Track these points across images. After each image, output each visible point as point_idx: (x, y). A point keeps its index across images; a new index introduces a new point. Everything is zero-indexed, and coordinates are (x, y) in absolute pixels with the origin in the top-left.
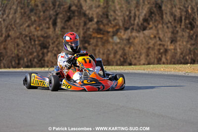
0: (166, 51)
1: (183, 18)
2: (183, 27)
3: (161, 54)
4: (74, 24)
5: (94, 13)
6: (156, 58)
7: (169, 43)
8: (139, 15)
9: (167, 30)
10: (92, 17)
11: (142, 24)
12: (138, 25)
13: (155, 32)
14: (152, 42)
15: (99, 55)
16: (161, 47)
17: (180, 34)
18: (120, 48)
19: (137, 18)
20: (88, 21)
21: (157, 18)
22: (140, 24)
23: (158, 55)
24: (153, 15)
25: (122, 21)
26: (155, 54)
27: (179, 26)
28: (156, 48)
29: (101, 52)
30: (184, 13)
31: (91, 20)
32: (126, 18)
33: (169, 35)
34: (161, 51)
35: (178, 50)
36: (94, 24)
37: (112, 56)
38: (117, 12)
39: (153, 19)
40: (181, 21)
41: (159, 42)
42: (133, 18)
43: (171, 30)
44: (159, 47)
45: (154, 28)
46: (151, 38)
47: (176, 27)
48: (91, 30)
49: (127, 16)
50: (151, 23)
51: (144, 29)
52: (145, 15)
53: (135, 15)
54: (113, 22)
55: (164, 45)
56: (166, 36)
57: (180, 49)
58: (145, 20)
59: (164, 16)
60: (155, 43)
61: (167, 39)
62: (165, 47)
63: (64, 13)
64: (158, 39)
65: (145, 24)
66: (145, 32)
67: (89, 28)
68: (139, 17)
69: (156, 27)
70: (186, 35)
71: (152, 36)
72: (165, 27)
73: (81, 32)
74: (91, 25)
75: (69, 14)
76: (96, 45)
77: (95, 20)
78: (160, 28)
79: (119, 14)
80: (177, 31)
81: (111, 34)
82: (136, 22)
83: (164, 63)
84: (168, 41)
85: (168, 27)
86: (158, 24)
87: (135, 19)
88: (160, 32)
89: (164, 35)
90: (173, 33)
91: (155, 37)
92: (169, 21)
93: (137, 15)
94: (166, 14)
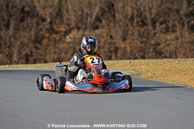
0: (117, 49)
1: (135, 16)
2: (134, 24)
3: (111, 51)
4: (27, 24)
5: (47, 14)
6: (107, 56)
7: (121, 42)
8: (91, 14)
9: (118, 29)
10: (45, 18)
11: (94, 23)
12: (91, 23)
13: (107, 31)
14: (103, 40)
15: (50, 54)
16: (112, 45)
17: (130, 32)
18: (71, 47)
19: (89, 18)
20: (41, 21)
21: (109, 16)
22: (92, 22)
23: (108, 53)
25: (75, 21)
26: (105, 52)
27: (129, 24)
28: (106, 46)
29: (52, 51)
30: (135, 12)
31: (44, 20)
32: (80, 18)
33: (121, 33)
34: (112, 49)
35: (128, 49)
36: (47, 24)
37: (63, 55)
38: (70, 12)
39: (106, 17)
40: (133, 21)
41: (109, 41)
42: (85, 18)
43: (122, 29)
44: (109, 46)
45: (106, 27)
46: (103, 37)
47: (127, 25)
48: (44, 30)
49: (80, 16)
50: (104, 22)
51: (97, 28)
52: (97, 14)
53: (87, 15)
54: (65, 22)
55: (114, 44)
56: (118, 34)
57: (131, 47)
58: (98, 19)
59: (117, 15)
60: (106, 41)
61: (118, 37)
62: (116, 45)
63: (18, 14)
64: (109, 37)
65: (98, 23)
66: (98, 31)
67: (42, 29)
68: (91, 16)
69: (108, 25)
70: (136, 32)
71: (105, 35)
72: (117, 25)
73: (33, 33)
74: (44, 25)
75: (22, 15)
76: (48, 45)
77: (49, 20)
78: (112, 26)
79: (72, 14)
80: (129, 29)
81: (63, 34)
82: (88, 21)
83: (114, 60)
84: (120, 40)
85: (120, 26)
86: (110, 22)
87: (87, 19)
88: (112, 30)
89: (116, 34)
90: (124, 31)
91: (107, 36)
92: (120, 20)
93: (90, 14)
94: (118, 12)
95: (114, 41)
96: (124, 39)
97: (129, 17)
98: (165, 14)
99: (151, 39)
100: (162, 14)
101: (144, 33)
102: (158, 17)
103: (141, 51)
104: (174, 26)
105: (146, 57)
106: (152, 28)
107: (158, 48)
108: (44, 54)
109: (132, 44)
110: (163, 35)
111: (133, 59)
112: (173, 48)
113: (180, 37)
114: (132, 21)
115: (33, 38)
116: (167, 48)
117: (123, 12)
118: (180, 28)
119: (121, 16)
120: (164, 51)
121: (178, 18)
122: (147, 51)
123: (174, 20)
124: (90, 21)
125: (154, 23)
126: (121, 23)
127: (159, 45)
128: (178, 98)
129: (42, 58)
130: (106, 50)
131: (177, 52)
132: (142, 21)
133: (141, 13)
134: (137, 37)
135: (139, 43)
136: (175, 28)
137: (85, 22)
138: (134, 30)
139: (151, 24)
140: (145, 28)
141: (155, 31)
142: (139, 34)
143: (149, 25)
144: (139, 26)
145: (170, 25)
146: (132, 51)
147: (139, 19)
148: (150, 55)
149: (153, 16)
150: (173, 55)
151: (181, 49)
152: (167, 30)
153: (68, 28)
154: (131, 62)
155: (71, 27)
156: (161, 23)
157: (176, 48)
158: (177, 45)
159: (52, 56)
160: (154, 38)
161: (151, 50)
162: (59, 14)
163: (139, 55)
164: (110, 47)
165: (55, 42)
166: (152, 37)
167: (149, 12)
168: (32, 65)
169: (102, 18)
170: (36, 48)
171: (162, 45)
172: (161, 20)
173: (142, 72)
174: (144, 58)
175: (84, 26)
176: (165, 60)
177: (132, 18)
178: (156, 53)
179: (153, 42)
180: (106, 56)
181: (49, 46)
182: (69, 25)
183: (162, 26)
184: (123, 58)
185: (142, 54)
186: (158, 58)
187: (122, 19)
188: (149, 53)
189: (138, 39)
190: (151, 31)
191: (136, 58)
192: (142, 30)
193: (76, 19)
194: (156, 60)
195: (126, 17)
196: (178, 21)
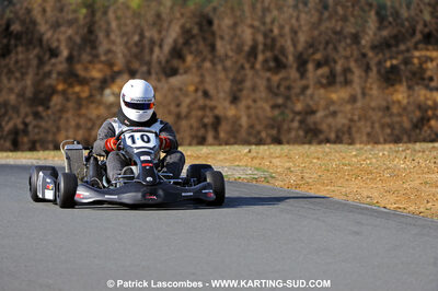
0: (218, 121)
1: (261, 47)
2: (258, 66)
3: (205, 126)
4: (16, 62)
5: (62, 39)
6: (196, 136)
7: (227, 104)
8: (162, 40)
9: (222, 75)
10: (58, 47)
11: (167, 62)
12: (160, 63)
13: (197, 79)
14: (187, 101)
15: (67, 130)
16: (208, 112)
17: (248, 84)
19: (157, 50)
20: (47, 57)
21: (202, 46)
22: (163, 59)
23: (198, 129)
24: (192, 41)
25: (124, 56)
26: (191, 127)
27: (247, 66)
28: (194, 113)
29: (73, 123)
30: (260, 38)
31: (54, 53)
32: (135, 50)
33: (227, 85)
34: (206, 120)
35: (244, 121)
36: (61, 63)
38: (113, 37)
39: (194, 48)
40: (256, 57)
41: (201, 102)
42: (147, 50)
43: (231, 75)
44: (200, 113)
45: (194, 70)
46: (186, 94)
47: (242, 67)
48: (54, 76)
49: (136, 44)
50: (189, 58)
51: (174, 72)
52: (175, 41)
53: (153, 42)
54: (103, 58)
55: (213, 108)
56: (220, 86)
57: (249, 117)
58: (177, 53)
59: (219, 44)
60: (193, 102)
61: (222, 95)
62: (217, 112)
64: (200, 94)
65: (176, 63)
66: (175, 81)
68: (161, 46)
69: (199, 67)
70: (262, 84)
71: (192, 88)
72: (219, 67)
73: (29, 81)
74: (54, 65)
75: (5, 41)
76: (63, 110)
77: (65, 53)
78: (208, 70)
79: (118, 40)
80: (246, 75)
81: (97, 84)
82: (155, 56)
83: (211, 145)
84: (225, 99)
85: (225, 69)
86: (204, 60)
87: (152, 51)
88: (208, 79)
89: (216, 88)
90: (234, 81)
91: (196, 90)
92: (226, 56)
93: (158, 42)
94: (222, 38)
95: (213, 103)
96: (235, 99)
97: (246, 48)
98: (327, 43)
99: (294, 98)
100: (320, 43)
101: (278, 86)
102: (311, 51)
103: (273, 127)
104: (347, 71)
105: (284, 140)
106: (297, 75)
107: (311, 120)
108: (54, 129)
109: (252, 111)
110: (322, 91)
111: (256, 144)
112: (346, 121)
113: (359, 96)
114: (252, 59)
115: (29, 93)
116: (330, 120)
117: (232, 38)
118: (360, 77)
119: (228, 47)
120: (324, 127)
121: (356, 53)
122: (285, 127)
123: (347, 58)
124: (158, 57)
125: (302, 64)
126: (228, 63)
127: (313, 112)
128: (357, 233)
129: (50, 137)
130: (193, 121)
131: (354, 130)
132: (276, 59)
133: (274, 40)
134: (263, 95)
135: (267, 108)
136: (349, 76)
137: (147, 58)
138: (258, 79)
139: (295, 66)
140: (282, 74)
141: (304, 82)
142: (269, 88)
143: (291, 67)
144: (269, 70)
145: (339, 68)
146: (251, 127)
147: (269, 54)
148: (293, 134)
149: (300, 47)
150: (343, 136)
151: (362, 123)
152: (331, 81)
153: (108, 72)
154: (250, 151)
155: (116, 69)
156: (319, 65)
157: (351, 120)
158: (353, 114)
159: (71, 133)
160: (302, 98)
161: (296, 124)
162: (89, 40)
163: (268, 135)
164: (204, 117)
165: (80, 103)
166: (298, 95)
167: (292, 40)
168: (28, 154)
169: (185, 51)
170: (37, 115)
171: (320, 114)
172: (318, 56)
173: (276, 172)
174: (278, 141)
175: (144, 69)
176: (327, 147)
177: (253, 53)
178: (306, 132)
179: (299, 107)
180: (193, 137)
181: (67, 112)
182: (110, 64)
183: (320, 71)
184: (232, 140)
185: (274, 132)
186: (310, 143)
187: (230, 54)
188: (289, 130)
189: (266, 101)
190: (295, 81)
191: (260, 142)
192: (276, 79)
193: (126, 51)
194: (307, 146)
195: (239, 50)
196: (356, 61)
